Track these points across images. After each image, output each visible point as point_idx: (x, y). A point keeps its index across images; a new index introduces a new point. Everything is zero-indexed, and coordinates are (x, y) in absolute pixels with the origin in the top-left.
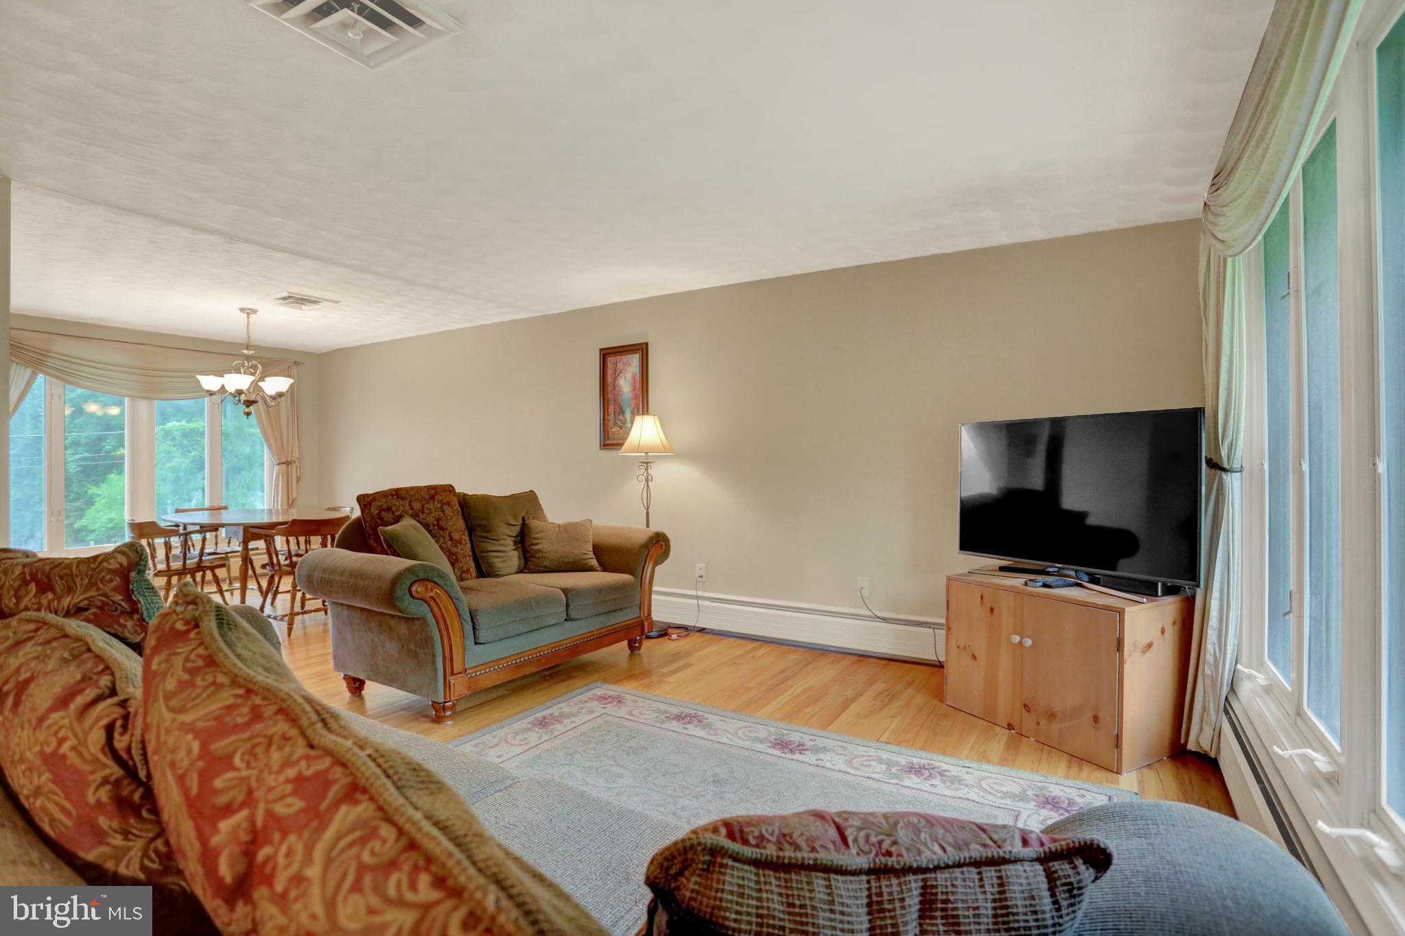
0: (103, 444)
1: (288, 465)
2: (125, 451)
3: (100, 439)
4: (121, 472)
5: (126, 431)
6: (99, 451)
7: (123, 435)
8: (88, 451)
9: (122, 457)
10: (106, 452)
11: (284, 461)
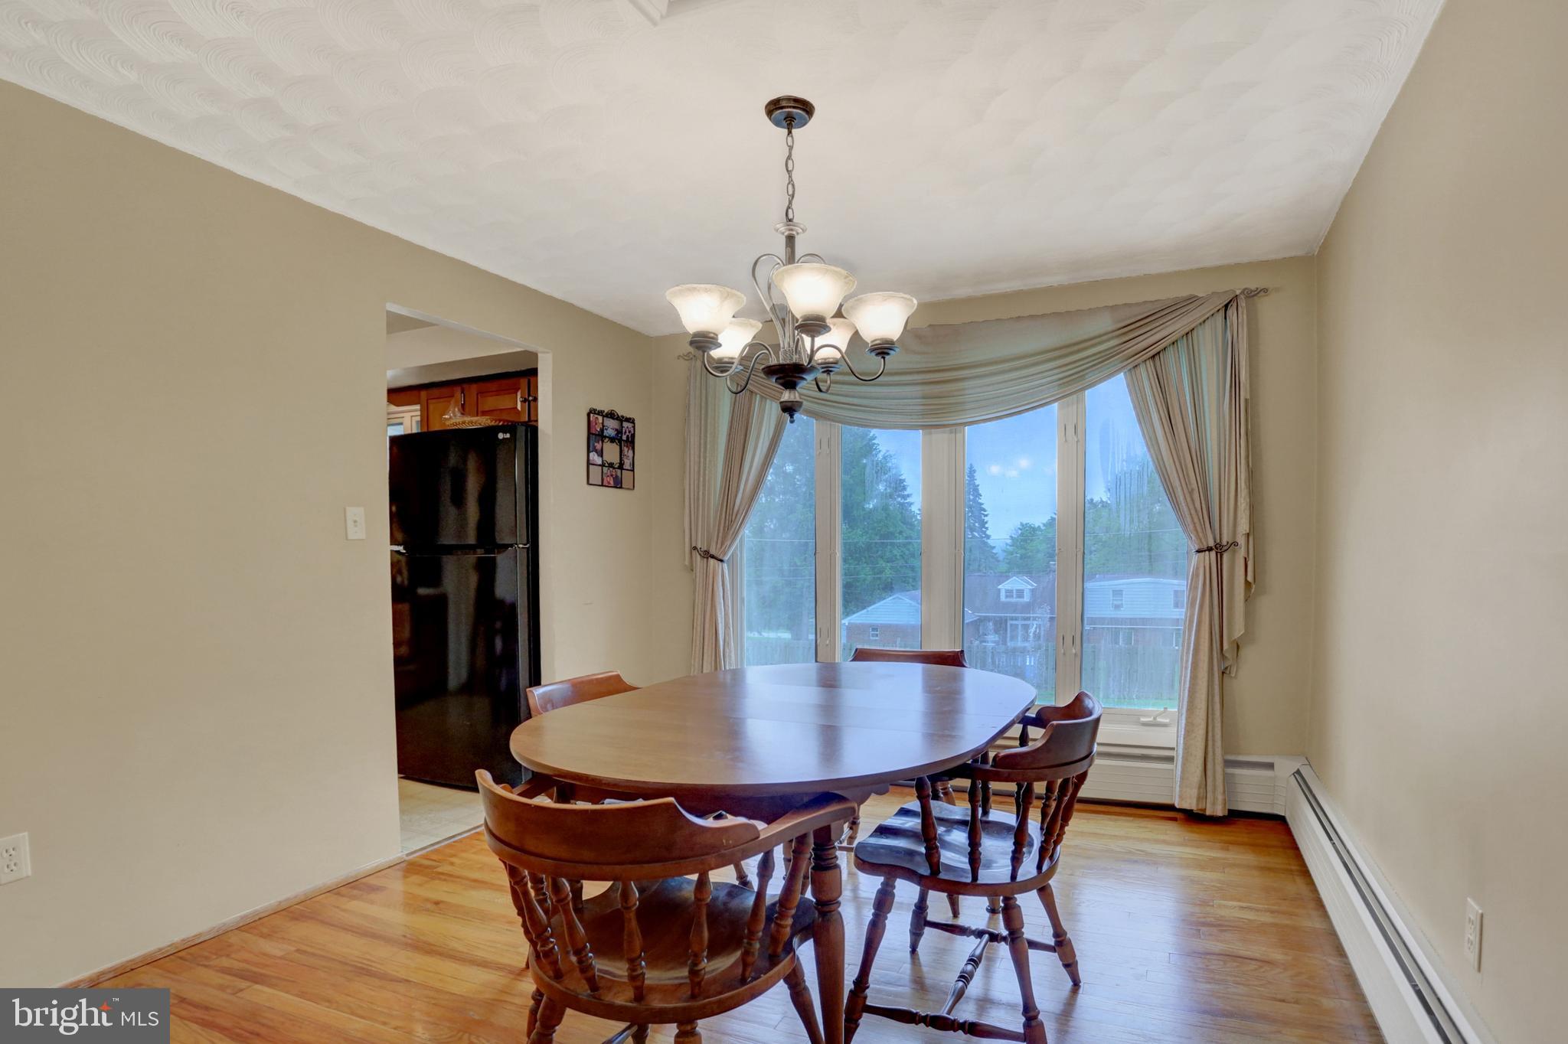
1: (1220, 553)
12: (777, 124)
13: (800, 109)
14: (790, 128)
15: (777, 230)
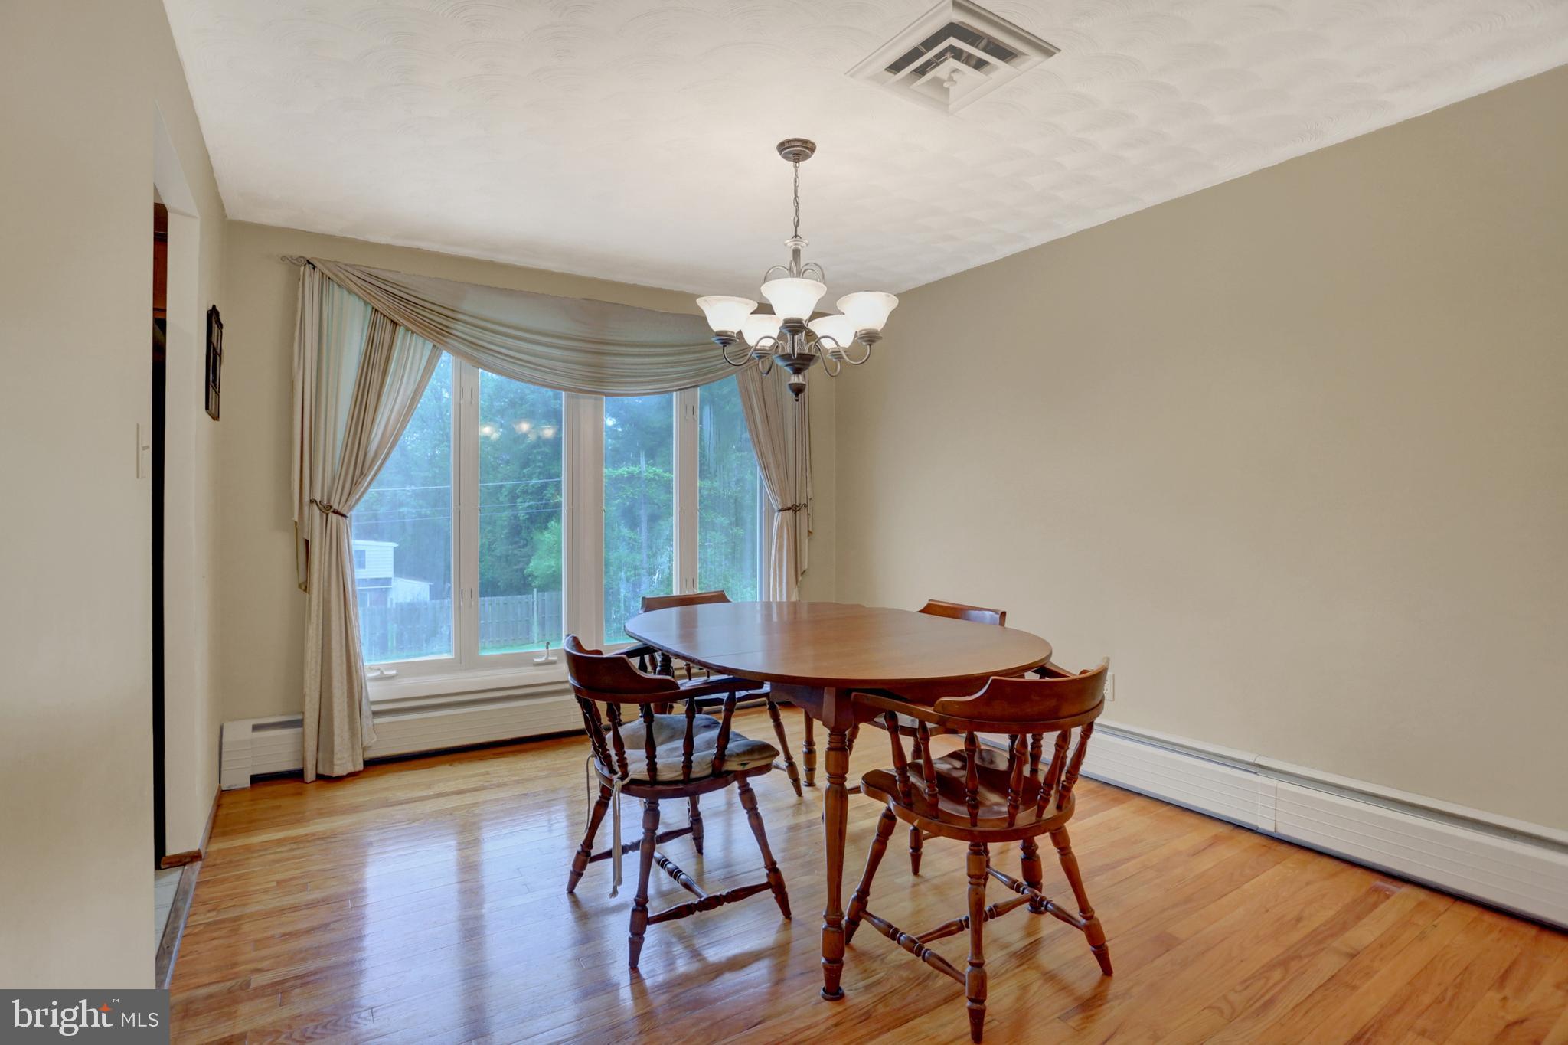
0: (545, 492)
1: (795, 511)
2: (563, 499)
3: (544, 487)
4: (559, 521)
5: (563, 478)
6: (541, 499)
7: (560, 482)
8: (533, 500)
9: (558, 505)
10: (546, 500)
11: (790, 505)
12: (786, 157)
13: (802, 147)
14: (797, 161)
15: (786, 245)
